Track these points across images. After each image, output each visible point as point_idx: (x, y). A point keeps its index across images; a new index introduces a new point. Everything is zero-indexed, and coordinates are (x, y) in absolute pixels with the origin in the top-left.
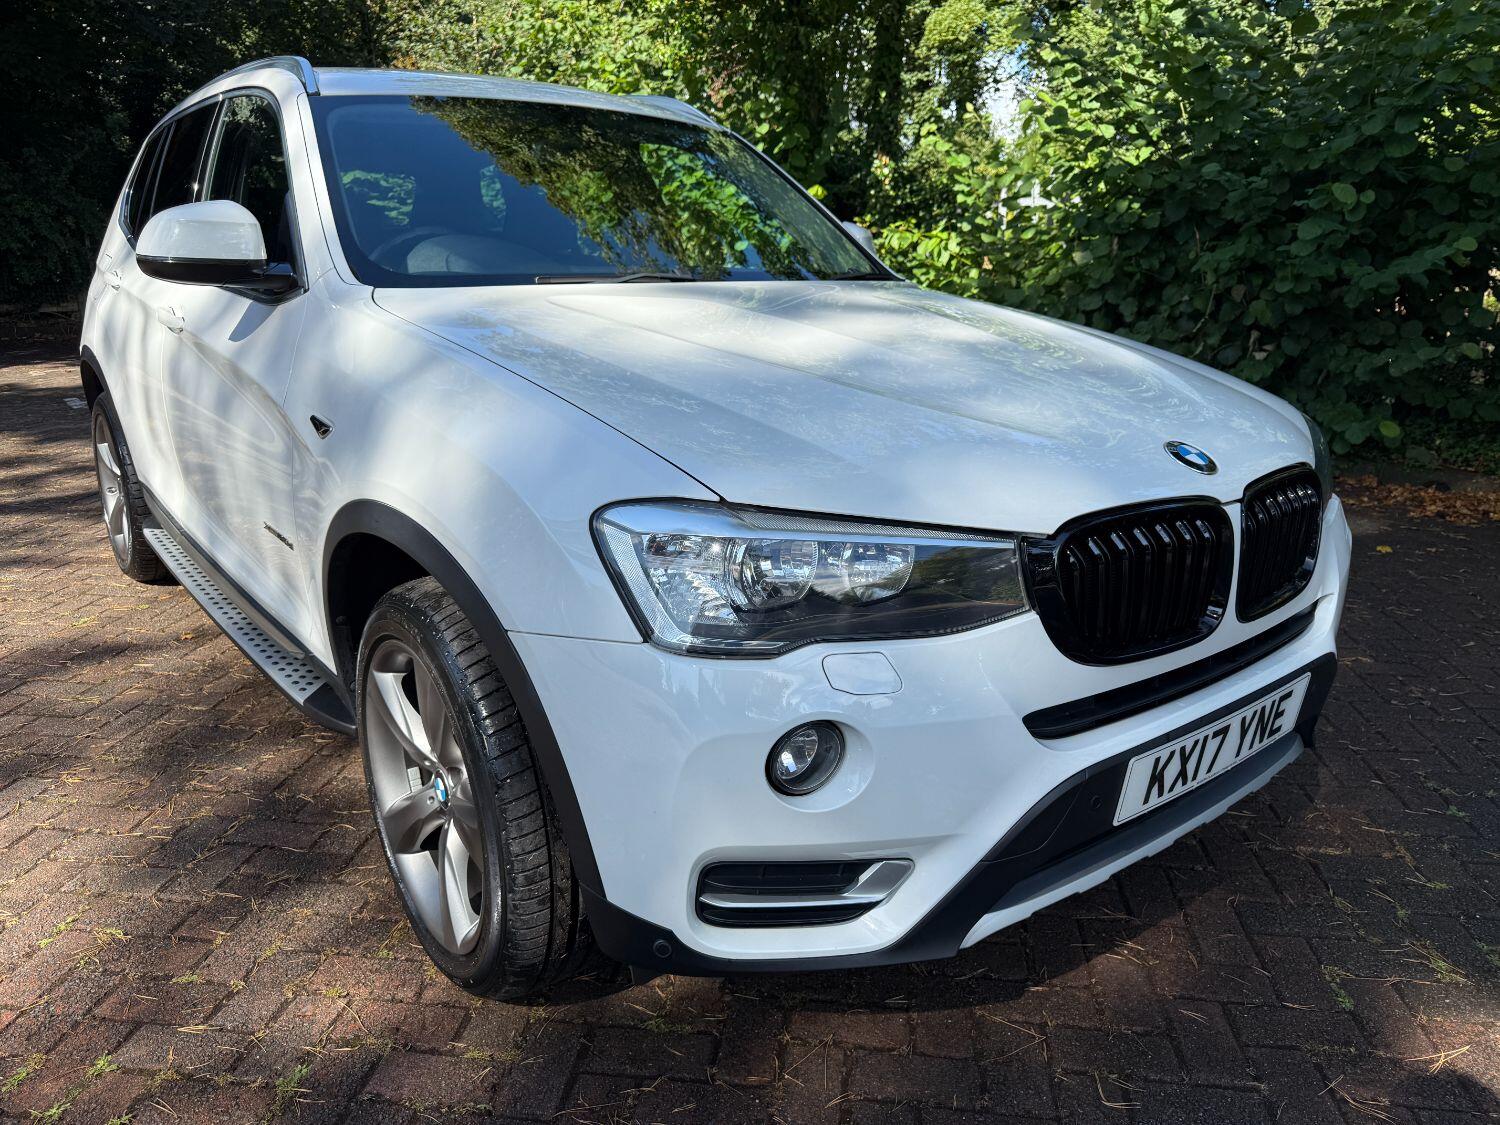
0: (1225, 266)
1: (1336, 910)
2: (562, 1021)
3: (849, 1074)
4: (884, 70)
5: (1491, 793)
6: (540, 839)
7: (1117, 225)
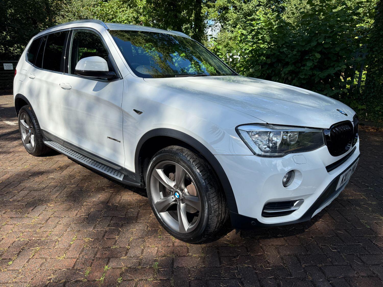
0: (287, 72)
1: (357, 210)
2: (209, 247)
3: (278, 251)
4: (197, 24)
5: (375, 184)
6: (217, 202)
7: (261, 62)
